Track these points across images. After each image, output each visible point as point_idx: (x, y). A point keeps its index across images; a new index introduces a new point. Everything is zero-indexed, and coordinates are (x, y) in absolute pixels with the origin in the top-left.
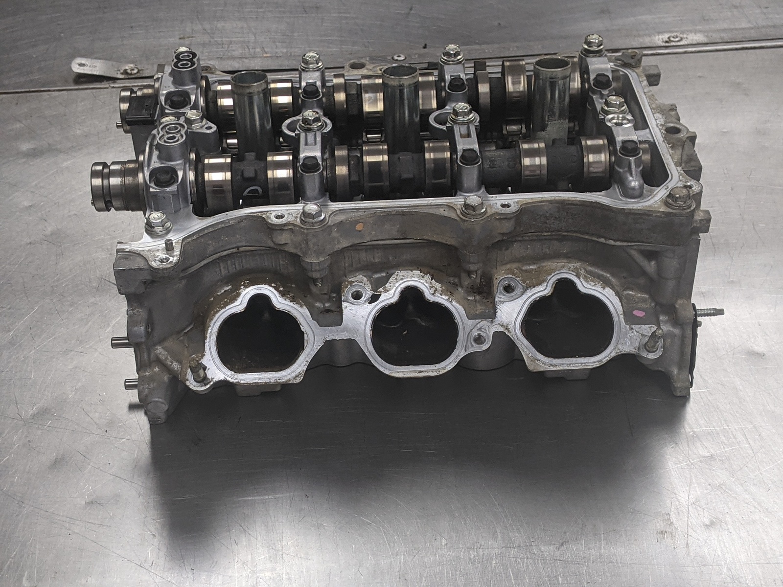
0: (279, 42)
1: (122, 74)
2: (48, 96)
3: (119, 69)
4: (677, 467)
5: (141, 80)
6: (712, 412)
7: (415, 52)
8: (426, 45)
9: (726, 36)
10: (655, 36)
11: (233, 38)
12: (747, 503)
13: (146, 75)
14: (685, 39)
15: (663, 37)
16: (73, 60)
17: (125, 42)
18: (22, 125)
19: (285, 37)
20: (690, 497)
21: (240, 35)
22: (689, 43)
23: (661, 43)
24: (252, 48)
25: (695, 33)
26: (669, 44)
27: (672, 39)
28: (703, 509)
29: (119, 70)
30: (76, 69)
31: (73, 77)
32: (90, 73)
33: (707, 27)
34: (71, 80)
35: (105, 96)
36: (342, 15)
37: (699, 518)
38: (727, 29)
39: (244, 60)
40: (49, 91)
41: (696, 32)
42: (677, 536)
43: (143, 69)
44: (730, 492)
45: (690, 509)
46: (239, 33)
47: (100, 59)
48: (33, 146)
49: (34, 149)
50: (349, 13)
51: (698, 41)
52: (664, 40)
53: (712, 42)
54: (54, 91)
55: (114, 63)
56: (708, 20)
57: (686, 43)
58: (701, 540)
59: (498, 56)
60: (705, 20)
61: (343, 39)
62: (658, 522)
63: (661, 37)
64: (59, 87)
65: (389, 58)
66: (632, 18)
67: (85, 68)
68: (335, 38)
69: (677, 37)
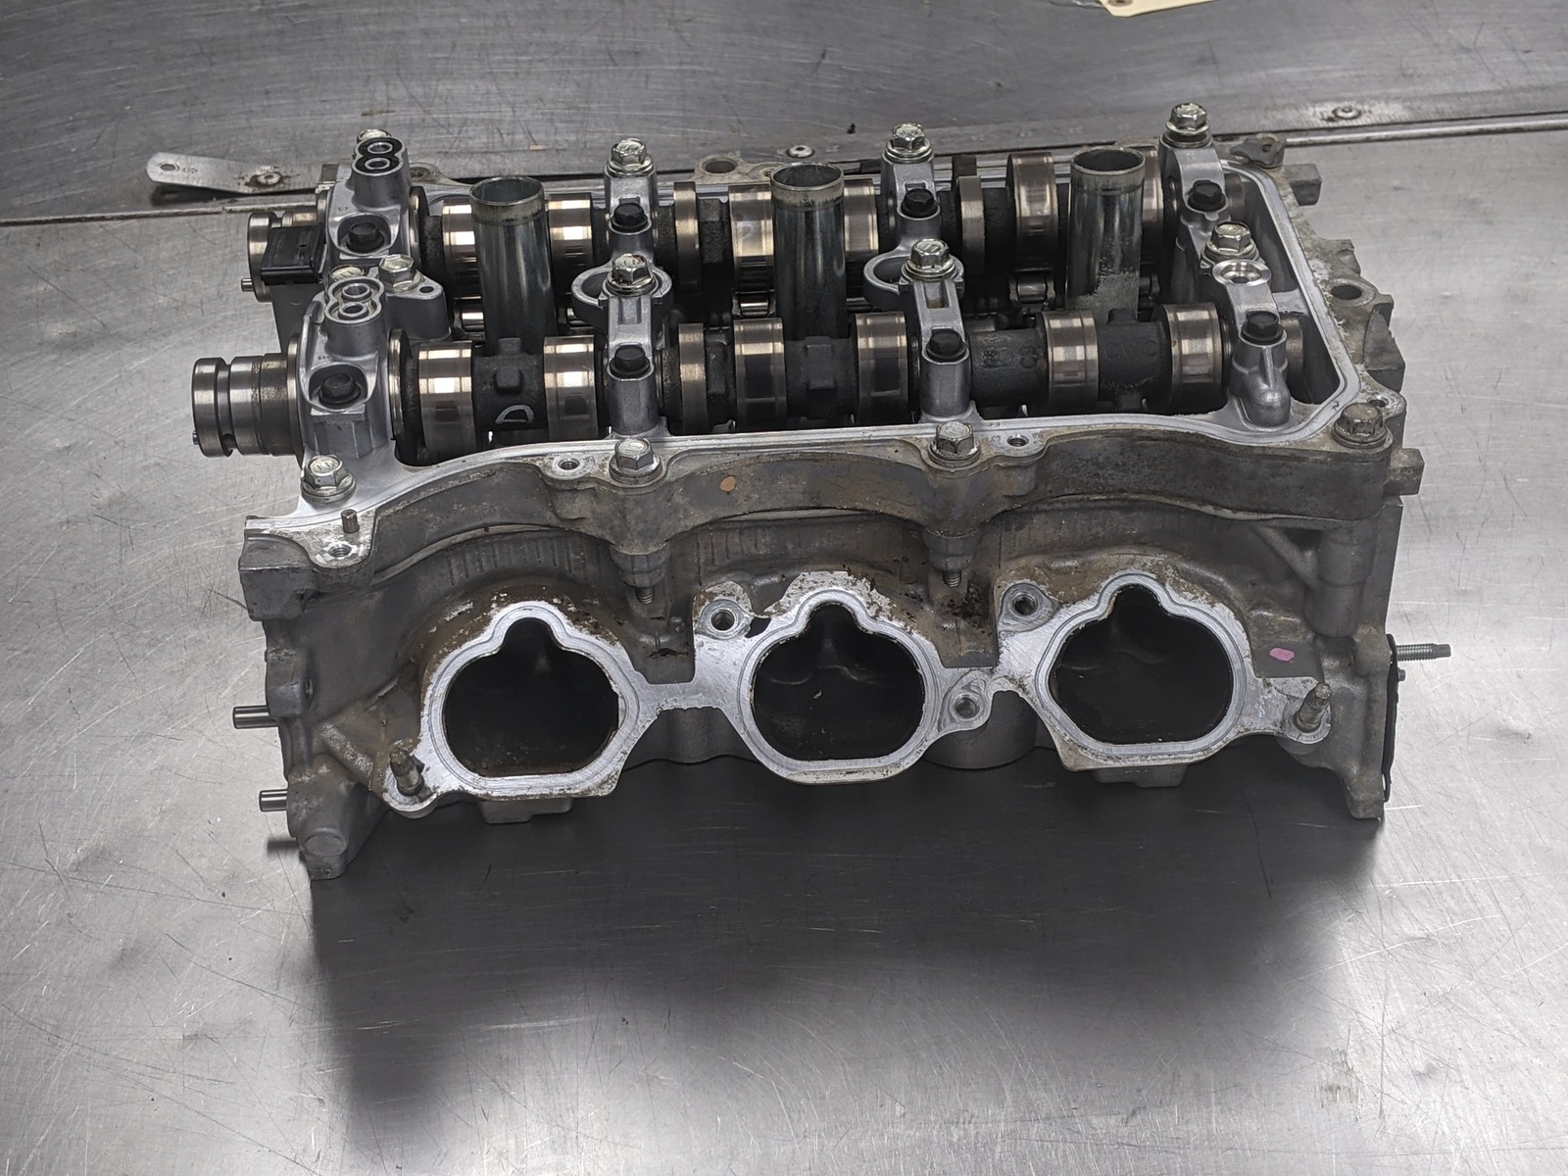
0: (562, 122)
1: (247, 184)
2: (101, 230)
3: (243, 175)
4: (1359, 960)
5: (285, 197)
6: (1428, 850)
7: (831, 140)
8: (853, 126)
9: (1448, 108)
10: (1307, 108)
11: (467, 112)
12: (1499, 1031)
13: (297, 187)
14: (1368, 114)
15: (1322, 109)
16: (150, 157)
17: (254, 122)
18: (49, 287)
19: (572, 111)
20: (1386, 1018)
21: (484, 108)
22: (1374, 122)
23: (1319, 122)
24: (508, 134)
25: (1387, 103)
26: (1334, 125)
27: (1341, 114)
28: (1413, 1042)
29: (243, 178)
30: (157, 175)
31: (151, 191)
32: (184, 183)
33: (1410, 90)
34: (146, 197)
35: (215, 230)
36: (684, 67)
37: (1404, 1060)
38: (1448, 95)
39: (493, 157)
40: (103, 219)
41: (1388, 99)
42: (1361, 1096)
43: (289, 174)
44: (1465, 1008)
45: (1385, 1042)
46: (480, 103)
47: (204, 155)
48: (72, 329)
49: (75, 334)
50: (701, 64)
51: (1393, 118)
52: (1326, 117)
53: (1419, 119)
54: (112, 219)
55: (233, 163)
56: (1412, 76)
57: (1369, 121)
58: (1409, 1102)
59: (996, 148)
60: (1406, 76)
61: (688, 115)
62: (1323, 1068)
63: (1318, 109)
64: (123, 211)
65: (781, 152)
66: (1262, 74)
67: (174, 173)
68: (671, 114)
69: (1351, 111)
